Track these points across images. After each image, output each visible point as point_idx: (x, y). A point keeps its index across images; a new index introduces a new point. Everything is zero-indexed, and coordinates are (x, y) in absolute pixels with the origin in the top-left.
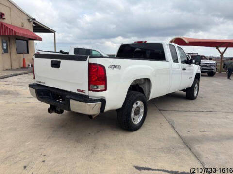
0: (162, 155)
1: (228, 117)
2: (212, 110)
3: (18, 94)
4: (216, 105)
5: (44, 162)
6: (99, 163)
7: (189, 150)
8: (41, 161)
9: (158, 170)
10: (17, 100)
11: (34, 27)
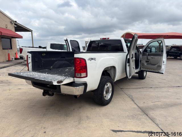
0: (129, 121)
1: (170, 90)
2: (157, 86)
3: (10, 82)
4: (160, 82)
5: (45, 132)
6: (86, 130)
7: (146, 116)
8: (43, 132)
9: (128, 131)
10: (11, 87)
11: (15, 27)
